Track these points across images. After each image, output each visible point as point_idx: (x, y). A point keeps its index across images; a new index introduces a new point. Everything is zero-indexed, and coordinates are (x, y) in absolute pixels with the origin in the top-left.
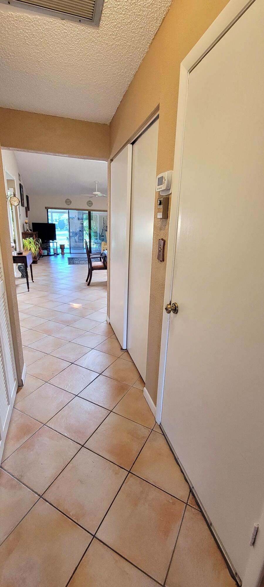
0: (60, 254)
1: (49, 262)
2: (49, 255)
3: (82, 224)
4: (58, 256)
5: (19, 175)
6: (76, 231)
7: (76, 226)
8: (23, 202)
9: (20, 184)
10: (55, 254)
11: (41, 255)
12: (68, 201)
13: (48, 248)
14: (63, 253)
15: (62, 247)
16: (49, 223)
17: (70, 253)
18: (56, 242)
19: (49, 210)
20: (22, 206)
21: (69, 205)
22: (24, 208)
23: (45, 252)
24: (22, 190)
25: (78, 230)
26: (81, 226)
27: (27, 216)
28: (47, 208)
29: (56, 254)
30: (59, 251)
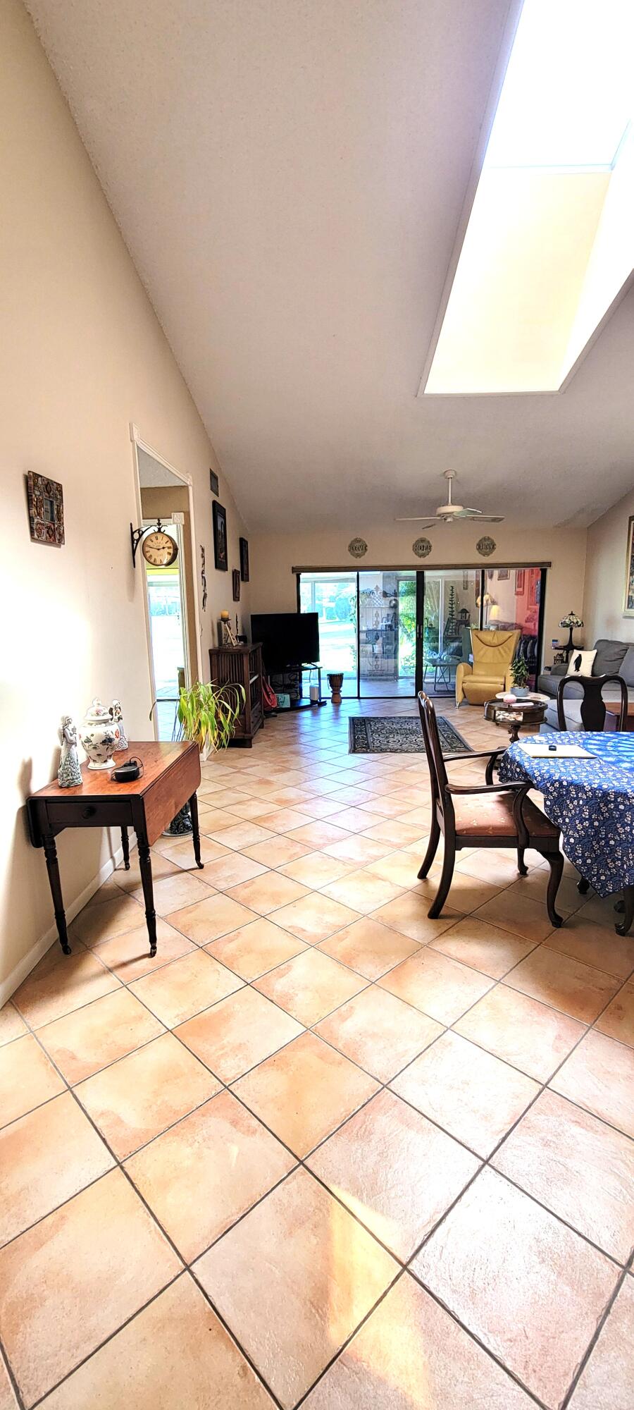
0: (329, 701)
1: (295, 728)
2: (296, 707)
3: (396, 607)
4: (323, 709)
5: (213, 477)
6: (377, 626)
7: (377, 615)
8: (222, 555)
9: (214, 503)
10: (313, 702)
11: (272, 712)
12: (357, 545)
13: (294, 687)
14: (337, 700)
15: (336, 681)
16: (302, 612)
17: (359, 698)
18: (319, 669)
19: (303, 576)
20: (217, 567)
21: (358, 556)
22: (228, 575)
23: (286, 700)
24: (220, 520)
25: (382, 625)
26: (391, 612)
27: (236, 598)
28: (297, 571)
29: (317, 704)
30: (327, 691)
